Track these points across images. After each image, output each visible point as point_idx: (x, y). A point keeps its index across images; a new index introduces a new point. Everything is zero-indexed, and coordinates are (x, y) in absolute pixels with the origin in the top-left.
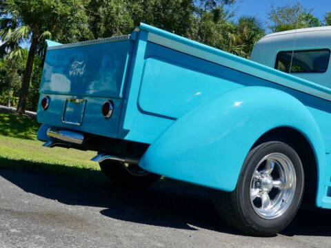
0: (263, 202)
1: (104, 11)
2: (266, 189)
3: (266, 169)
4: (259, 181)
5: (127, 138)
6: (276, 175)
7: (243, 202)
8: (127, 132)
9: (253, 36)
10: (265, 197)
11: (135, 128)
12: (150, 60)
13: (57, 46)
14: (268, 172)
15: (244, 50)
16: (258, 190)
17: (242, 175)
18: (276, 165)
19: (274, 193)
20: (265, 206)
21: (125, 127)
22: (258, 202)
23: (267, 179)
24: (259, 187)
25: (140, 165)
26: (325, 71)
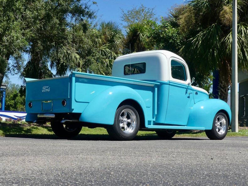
0: (125, 128)
2: (125, 123)
4: (122, 120)
5: (73, 112)
6: (128, 117)
7: (117, 128)
8: (73, 109)
9: (113, 36)
10: (126, 126)
11: (76, 108)
14: (125, 116)
15: (108, 48)
16: (122, 124)
17: (115, 118)
18: (127, 113)
19: (129, 125)
20: (126, 130)
22: (123, 128)
23: (125, 119)
24: (123, 123)
25: (80, 120)
26: (145, 72)
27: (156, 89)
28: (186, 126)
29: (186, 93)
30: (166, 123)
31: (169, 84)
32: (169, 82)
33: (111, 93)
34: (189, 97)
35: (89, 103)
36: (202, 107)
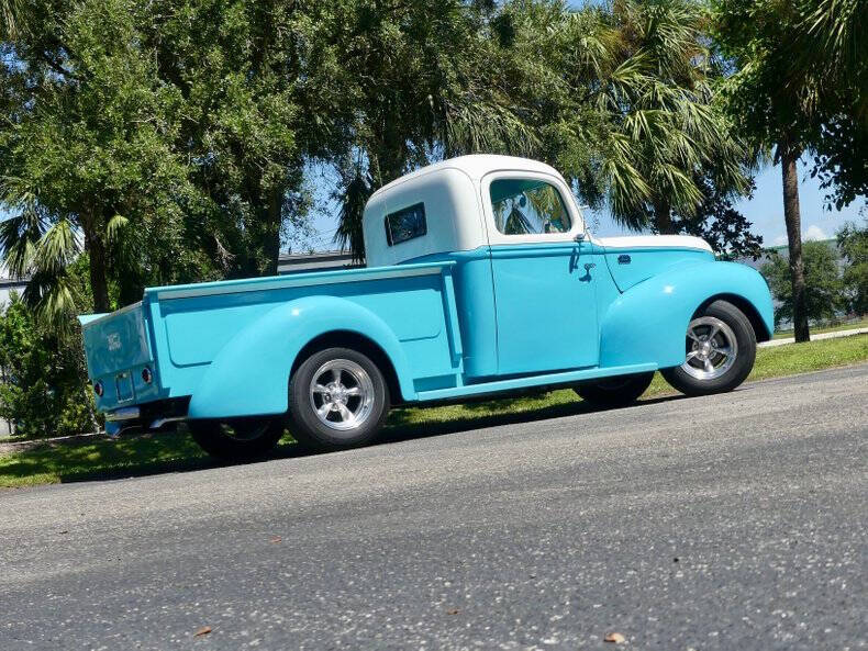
0: (343, 415)
1: (216, 140)
2: (340, 401)
3: (334, 380)
4: (328, 394)
5: (171, 396)
6: (348, 381)
8: (168, 390)
10: (343, 409)
11: (174, 383)
12: (169, 317)
13: (95, 321)
14: (337, 382)
15: (641, 71)
16: (330, 404)
19: (353, 403)
20: (347, 418)
21: (165, 386)
23: (337, 389)
24: (330, 401)
25: (190, 415)
26: (425, 233)
28: (596, 370)
29: (573, 266)
30: (501, 373)
31: (491, 255)
32: (490, 250)
34: (587, 278)
35: (209, 363)
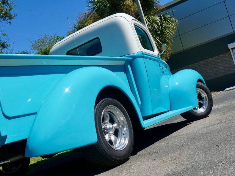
0: (113, 142)
2: (111, 132)
14: (107, 121)
16: (107, 135)
20: (116, 143)
22: (110, 142)
23: (109, 126)
24: (107, 133)
27: (129, 67)
28: (170, 112)
29: (160, 66)
30: (154, 113)
31: (143, 56)
32: (142, 54)
33: (67, 90)
34: (163, 72)
35: (35, 113)
36: (177, 84)
